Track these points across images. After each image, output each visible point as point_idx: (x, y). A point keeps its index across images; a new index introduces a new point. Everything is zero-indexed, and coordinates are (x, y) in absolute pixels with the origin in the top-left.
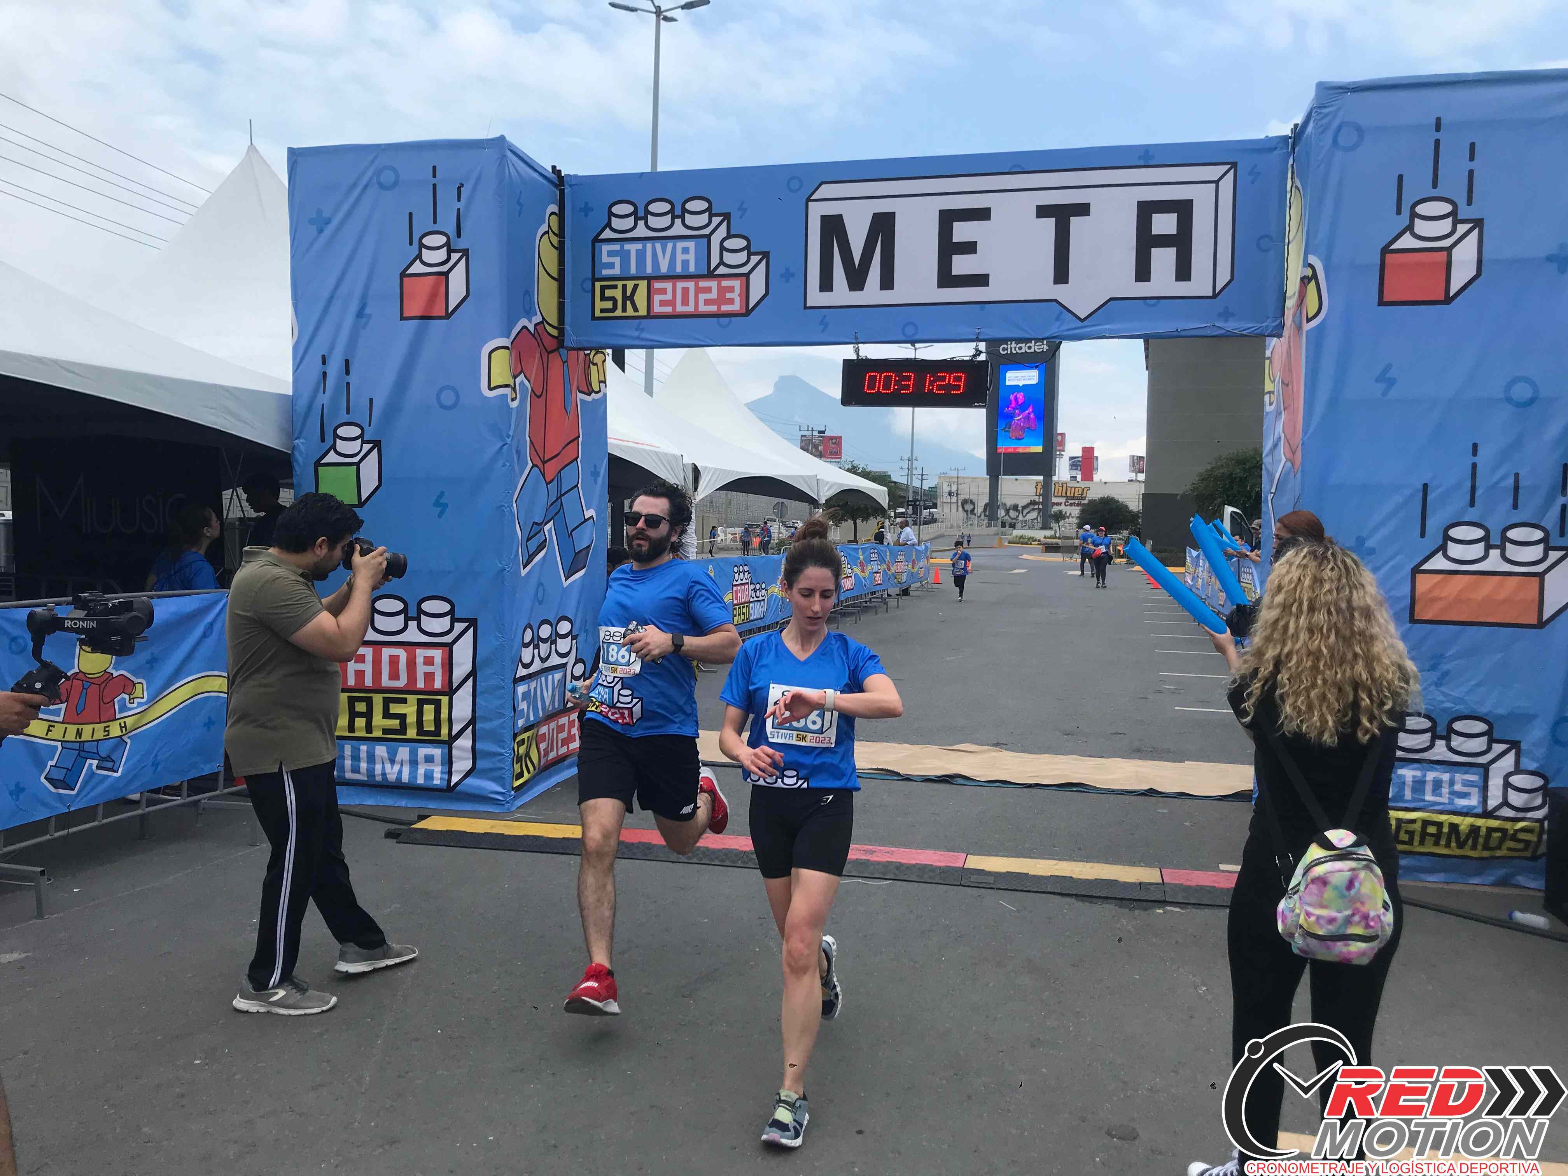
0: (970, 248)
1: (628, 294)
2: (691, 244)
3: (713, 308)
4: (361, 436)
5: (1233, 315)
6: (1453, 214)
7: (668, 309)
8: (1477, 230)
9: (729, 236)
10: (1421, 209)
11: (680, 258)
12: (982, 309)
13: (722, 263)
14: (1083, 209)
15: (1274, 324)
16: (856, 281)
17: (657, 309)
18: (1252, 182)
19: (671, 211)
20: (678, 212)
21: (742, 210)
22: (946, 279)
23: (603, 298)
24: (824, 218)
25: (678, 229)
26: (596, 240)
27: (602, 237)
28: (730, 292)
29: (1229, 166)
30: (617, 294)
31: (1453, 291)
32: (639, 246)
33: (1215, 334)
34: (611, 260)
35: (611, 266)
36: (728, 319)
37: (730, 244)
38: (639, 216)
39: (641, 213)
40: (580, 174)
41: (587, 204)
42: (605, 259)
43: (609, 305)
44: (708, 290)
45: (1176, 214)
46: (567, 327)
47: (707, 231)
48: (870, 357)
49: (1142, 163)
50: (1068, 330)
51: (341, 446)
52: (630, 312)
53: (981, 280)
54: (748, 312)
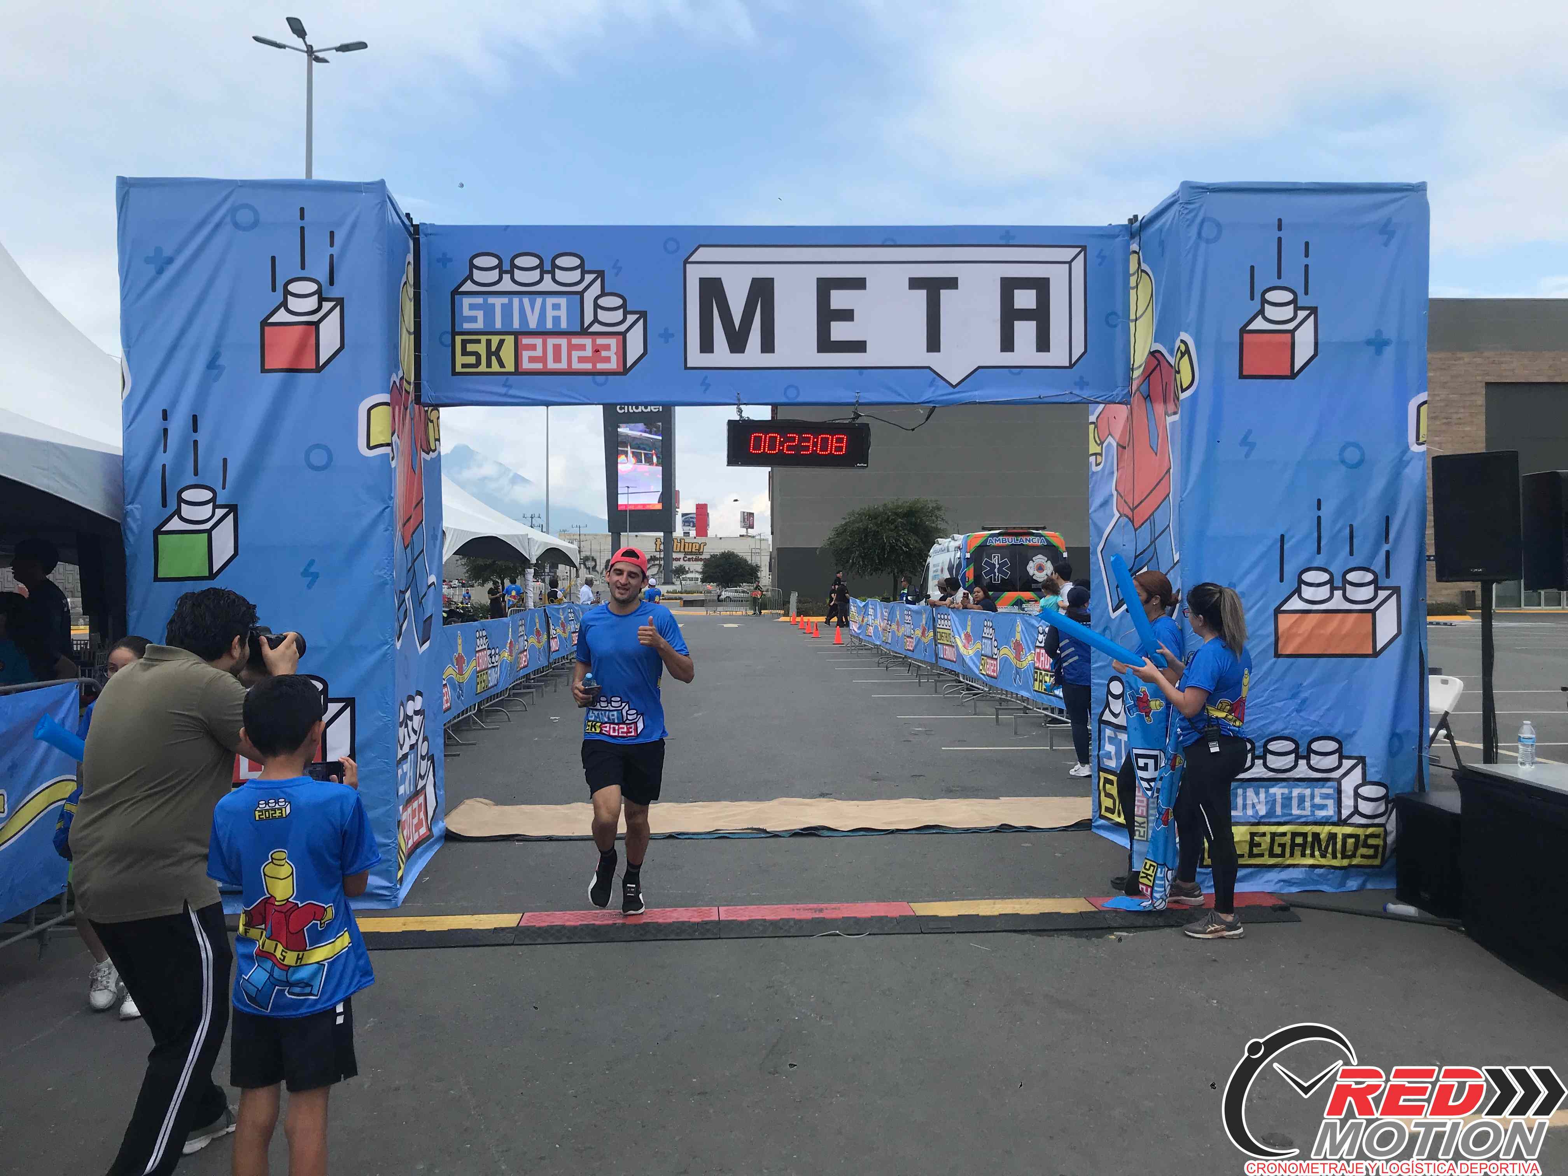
0: (847, 315)
1: (493, 349)
2: (563, 301)
3: (588, 366)
4: (213, 500)
5: (1087, 384)
6: (1294, 301)
7: (539, 366)
8: (1313, 315)
9: (603, 294)
10: (1270, 296)
11: (550, 313)
12: (861, 374)
13: (596, 320)
14: (952, 283)
15: (1124, 392)
16: (737, 343)
17: (526, 365)
18: (1100, 264)
19: (540, 266)
20: (547, 266)
21: (618, 270)
22: (825, 344)
23: (465, 353)
24: (702, 281)
25: (548, 284)
26: (456, 292)
27: (460, 290)
28: (605, 350)
29: (1079, 249)
30: (481, 349)
31: (1297, 367)
32: (505, 300)
33: (1073, 400)
34: (473, 313)
35: (474, 319)
36: (604, 377)
37: (604, 302)
38: (504, 269)
39: (506, 266)
40: (438, 223)
41: (444, 254)
42: (466, 312)
43: (472, 360)
44: (582, 347)
45: (1034, 291)
46: (424, 383)
47: (579, 288)
48: (751, 418)
49: (1004, 243)
50: (943, 395)
51: (186, 511)
52: (496, 367)
53: (859, 347)
54: (625, 370)
